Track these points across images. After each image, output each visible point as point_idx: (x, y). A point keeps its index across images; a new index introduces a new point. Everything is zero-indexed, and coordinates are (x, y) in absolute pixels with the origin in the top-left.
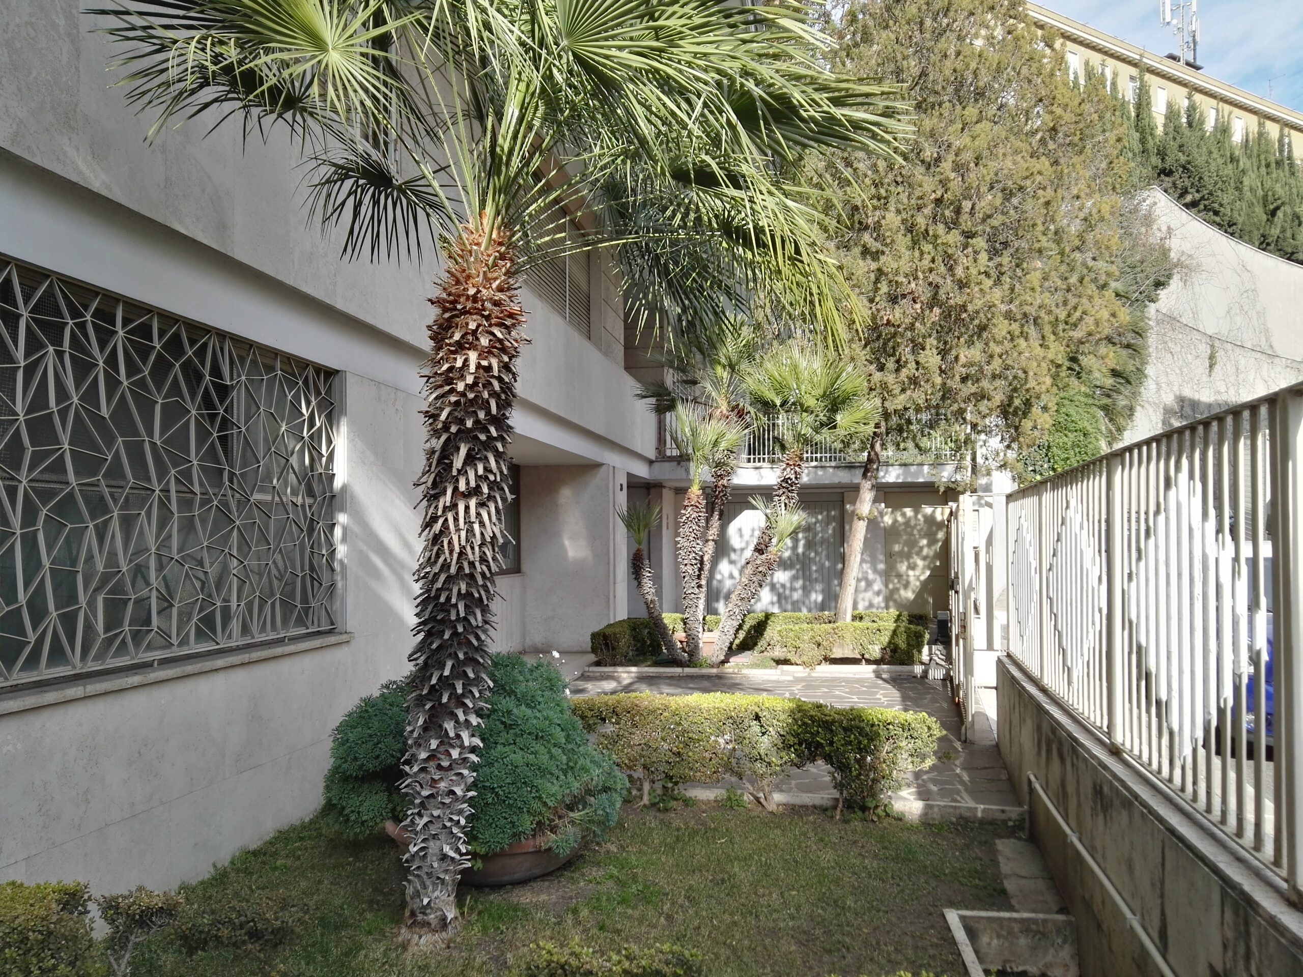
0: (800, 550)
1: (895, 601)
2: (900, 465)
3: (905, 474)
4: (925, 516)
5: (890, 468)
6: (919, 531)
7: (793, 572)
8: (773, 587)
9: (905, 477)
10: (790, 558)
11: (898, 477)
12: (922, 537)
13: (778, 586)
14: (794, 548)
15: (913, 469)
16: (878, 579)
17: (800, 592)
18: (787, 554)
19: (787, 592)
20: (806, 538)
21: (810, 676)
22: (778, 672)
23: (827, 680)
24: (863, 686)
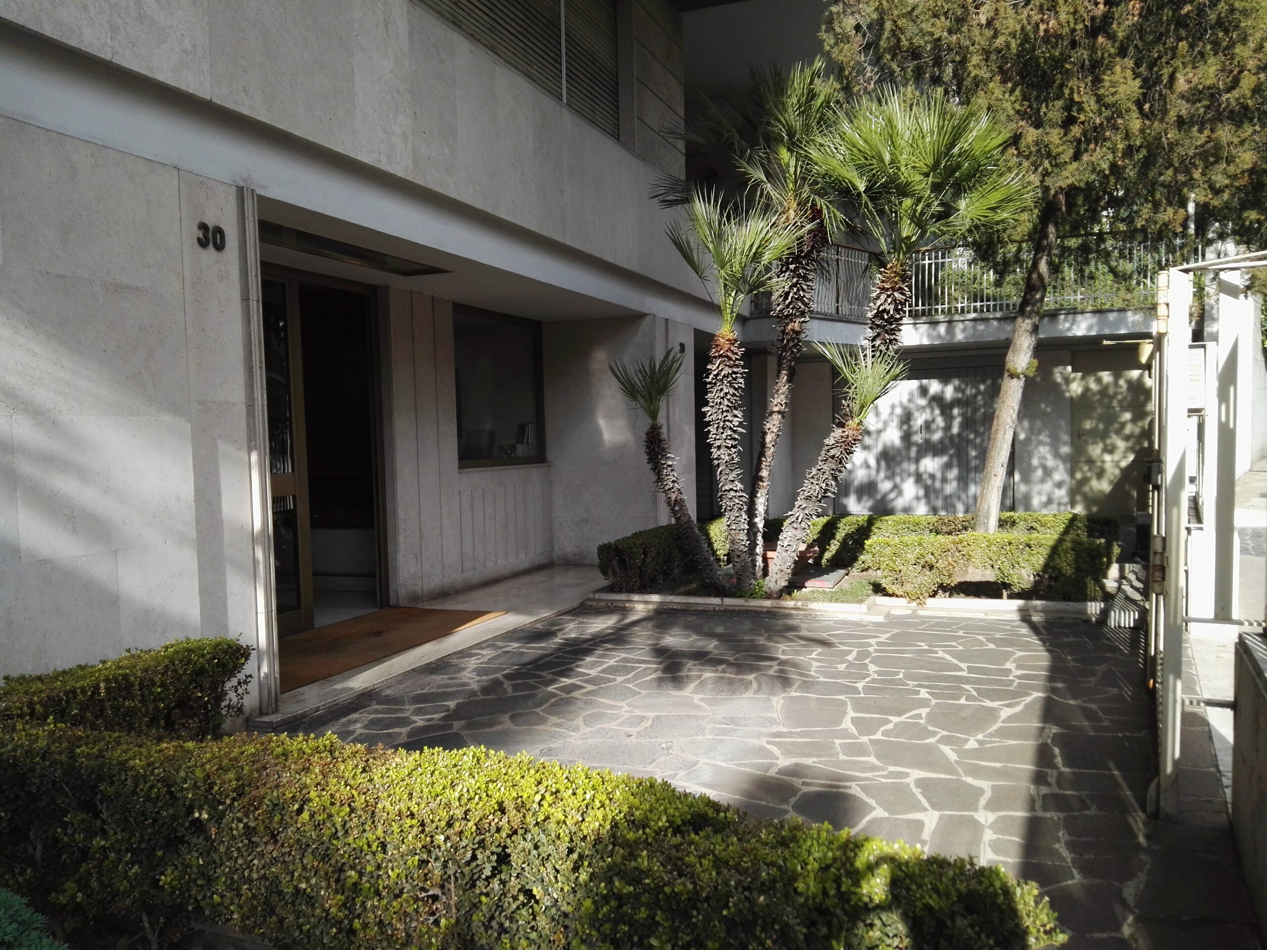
0: (955, 430)
1: (1084, 495)
2: (1094, 312)
3: (1101, 324)
4: (1129, 382)
5: (1079, 317)
6: (1120, 402)
7: (945, 459)
8: (919, 478)
9: (1100, 329)
10: (941, 441)
11: (1090, 328)
12: (1124, 409)
13: (925, 476)
14: (948, 428)
15: (1112, 317)
16: (1061, 467)
17: (954, 484)
18: (937, 436)
19: (938, 484)
20: (963, 415)
21: (914, 615)
22: (864, 607)
23: (937, 625)
24: (990, 640)
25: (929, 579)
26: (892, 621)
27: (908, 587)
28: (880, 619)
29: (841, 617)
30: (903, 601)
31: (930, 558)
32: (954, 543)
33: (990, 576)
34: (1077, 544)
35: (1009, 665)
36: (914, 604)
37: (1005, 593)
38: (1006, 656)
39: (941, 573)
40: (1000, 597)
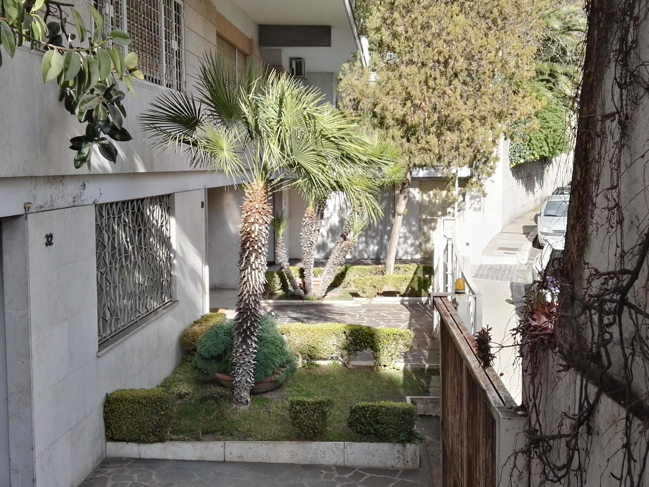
5: (421, 169)
9: (430, 174)
11: (426, 174)
12: (439, 210)
16: (411, 237)
21: (370, 304)
22: (353, 302)
23: (378, 306)
24: (396, 310)
25: (375, 291)
26: (364, 306)
27: (367, 294)
28: (360, 305)
29: (347, 305)
30: (365, 299)
31: (375, 284)
32: (383, 279)
33: (393, 289)
34: (419, 278)
35: (402, 316)
36: (369, 300)
37: (398, 295)
38: (401, 314)
39: (378, 289)
40: (396, 296)
